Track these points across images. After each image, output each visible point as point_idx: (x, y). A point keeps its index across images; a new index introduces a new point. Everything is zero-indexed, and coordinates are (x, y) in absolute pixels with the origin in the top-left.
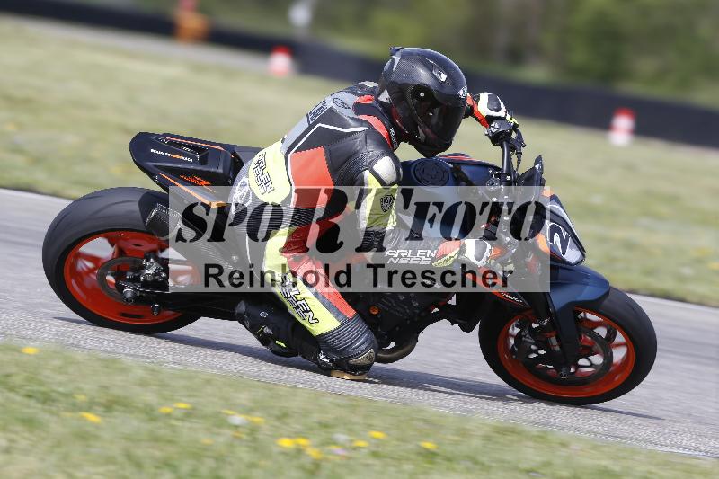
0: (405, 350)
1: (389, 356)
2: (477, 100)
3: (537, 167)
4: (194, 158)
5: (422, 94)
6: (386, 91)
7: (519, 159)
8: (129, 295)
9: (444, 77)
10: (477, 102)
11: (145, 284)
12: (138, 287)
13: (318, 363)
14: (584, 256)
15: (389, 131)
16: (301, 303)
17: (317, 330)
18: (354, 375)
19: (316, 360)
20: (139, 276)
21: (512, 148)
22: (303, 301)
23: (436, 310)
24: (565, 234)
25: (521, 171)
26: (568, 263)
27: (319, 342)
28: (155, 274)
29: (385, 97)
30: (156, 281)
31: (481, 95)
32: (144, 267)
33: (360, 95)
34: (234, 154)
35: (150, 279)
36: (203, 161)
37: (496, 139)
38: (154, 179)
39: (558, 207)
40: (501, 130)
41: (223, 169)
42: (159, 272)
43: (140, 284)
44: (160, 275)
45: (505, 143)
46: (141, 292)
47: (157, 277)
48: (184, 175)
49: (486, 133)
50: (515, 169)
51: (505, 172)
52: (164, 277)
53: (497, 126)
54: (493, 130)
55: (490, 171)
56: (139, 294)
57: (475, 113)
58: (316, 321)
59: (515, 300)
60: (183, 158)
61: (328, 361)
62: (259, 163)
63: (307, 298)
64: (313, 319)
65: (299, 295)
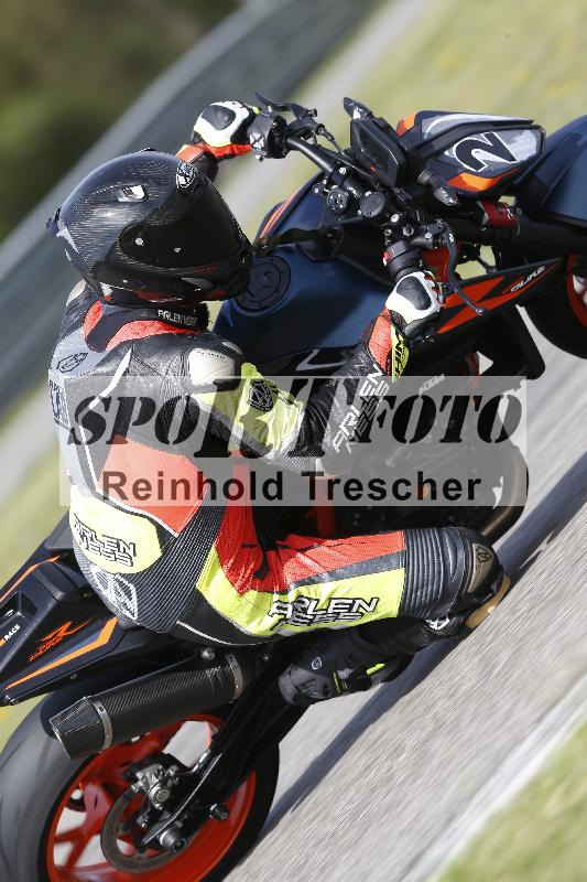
2: (198, 139)
3: (357, 115)
4: (18, 621)
5: (139, 242)
7: (327, 135)
8: (171, 840)
10: (202, 140)
11: (170, 805)
12: (168, 818)
13: (441, 637)
14: (536, 128)
15: (161, 319)
16: (333, 607)
17: (390, 607)
18: (493, 597)
20: (153, 808)
21: (307, 133)
25: (346, 145)
26: (531, 160)
28: (163, 783)
30: (174, 789)
31: (197, 128)
32: (143, 793)
33: (82, 321)
34: (54, 553)
35: (167, 795)
36: (30, 610)
37: (276, 149)
38: (9, 703)
39: (438, 120)
40: (267, 134)
41: (61, 589)
42: (163, 775)
43: (166, 813)
44: (169, 777)
45: (290, 141)
46: (178, 818)
47: (169, 783)
48: (33, 653)
49: (258, 157)
50: (337, 151)
51: (331, 170)
52: (177, 772)
53: (257, 136)
54: (260, 145)
55: (317, 191)
56: (179, 824)
57: (216, 155)
58: (375, 601)
59: (534, 275)
60: (7, 637)
61: (448, 621)
62: (83, 536)
63: (333, 592)
64: (369, 605)
65: (320, 603)
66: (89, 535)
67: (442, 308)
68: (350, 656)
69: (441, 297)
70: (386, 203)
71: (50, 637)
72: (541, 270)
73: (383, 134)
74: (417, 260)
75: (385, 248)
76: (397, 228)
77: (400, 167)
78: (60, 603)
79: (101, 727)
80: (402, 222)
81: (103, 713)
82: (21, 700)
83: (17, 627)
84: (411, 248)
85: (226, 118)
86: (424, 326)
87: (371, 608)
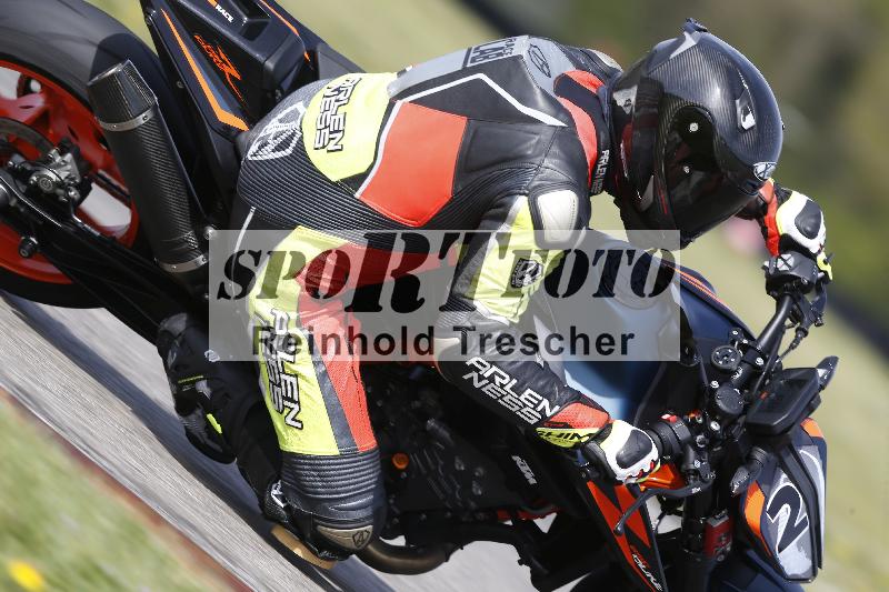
0: (417, 563)
1: (384, 557)
3: (821, 372)
4: (237, 18)
5: (694, 127)
6: (635, 89)
7: (797, 341)
9: (749, 122)
11: (34, 192)
12: (19, 191)
14: (814, 573)
15: (599, 154)
16: (290, 379)
17: (292, 442)
18: (314, 553)
19: (262, 493)
20: (31, 173)
21: (795, 316)
22: (293, 380)
23: (509, 523)
24: (802, 515)
25: (788, 363)
26: (779, 570)
27: (285, 465)
28: (60, 184)
29: (626, 98)
30: (54, 196)
32: (48, 162)
33: (579, 66)
34: (313, 54)
35: (45, 188)
36: (251, 33)
37: (778, 285)
38: (146, 13)
39: (817, 463)
40: (793, 273)
41: (276, 66)
42: (69, 185)
43: (25, 187)
44: (68, 190)
45: (787, 299)
46: (20, 201)
47: (60, 191)
48: (204, 38)
49: (767, 264)
50: (780, 353)
51: (759, 348)
52: (73, 199)
53: (791, 262)
54: (781, 266)
55: (735, 333)
56: (13, 203)
57: (766, 218)
58: (299, 425)
59: (652, 579)
60: (218, 8)
61: (283, 506)
62: (338, 90)
63: (303, 377)
64: (293, 419)
65: (291, 366)
66: (341, 96)
67: (621, 483)
68: (227, 395)
69: (633, 481)
70: (732, 415)
71: (223, 56)
72: (658, 586)
73: (804, 405)
74: (671, 453)
75: (680, 416)
76: (704, 428)
77: (770, 427)
78: (261, 66)
79: (126, 119)
80: (710, 434)
81: (141, 120)
82: (151, 28)
83: (230, 19)
84: (683, 445)
85: (809, 229)
86: (599, 465)
87: (289, 421)
